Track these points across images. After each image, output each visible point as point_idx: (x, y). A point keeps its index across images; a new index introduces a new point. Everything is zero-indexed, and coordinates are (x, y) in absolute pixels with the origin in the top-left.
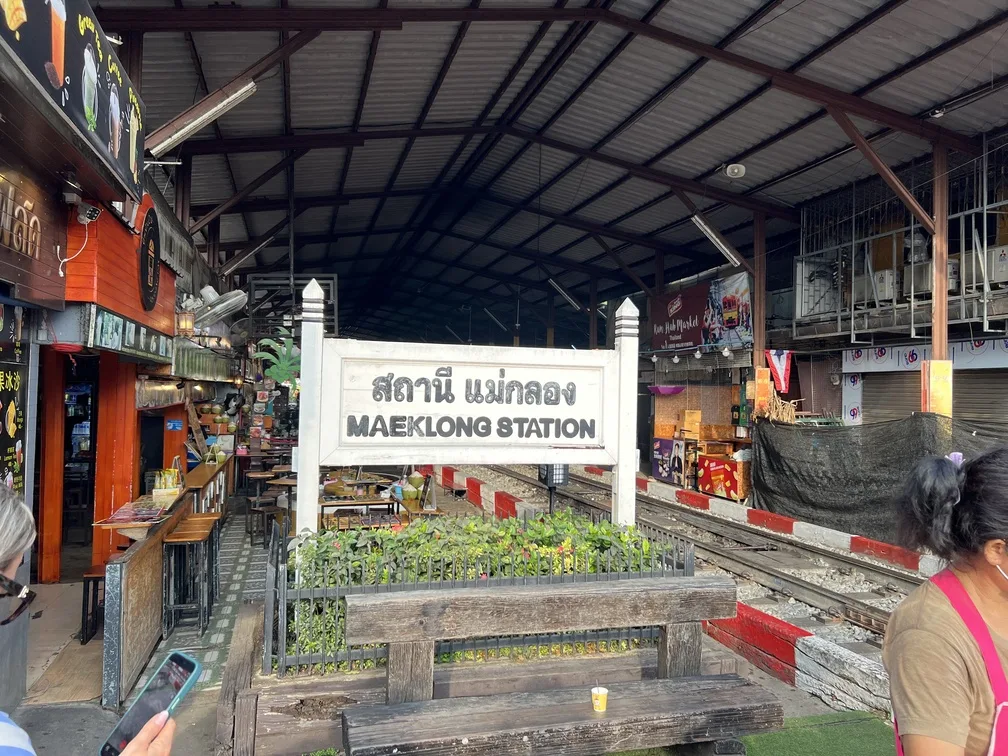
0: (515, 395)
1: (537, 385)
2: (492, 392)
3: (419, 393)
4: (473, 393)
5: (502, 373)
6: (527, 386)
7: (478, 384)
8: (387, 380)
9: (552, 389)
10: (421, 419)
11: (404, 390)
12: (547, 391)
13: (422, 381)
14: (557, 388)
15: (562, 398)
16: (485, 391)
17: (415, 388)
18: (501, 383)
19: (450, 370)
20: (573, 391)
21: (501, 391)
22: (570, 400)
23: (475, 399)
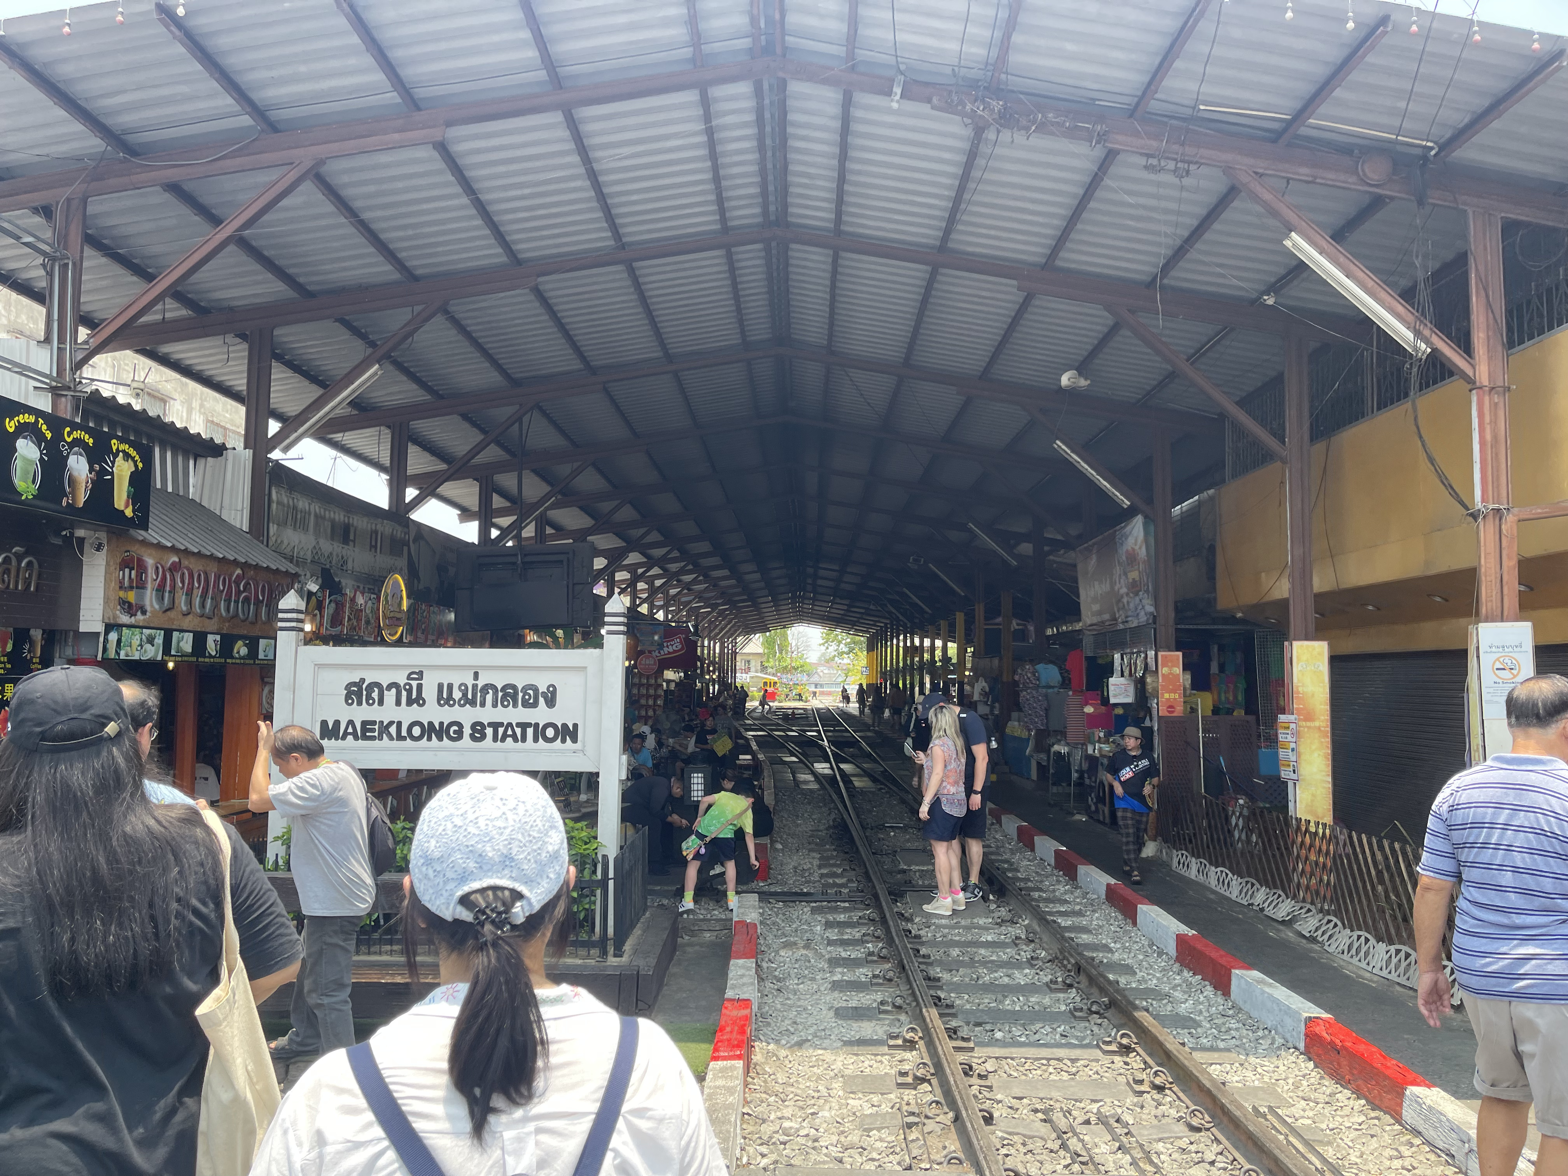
0: (489, 697)
1: (514, 687)
2: (465, 695)
3: (390, 696)
4: (445, 697)
5: (476, 676)
6: (504, 688)
7: (450, 686)
8: (359, 684)
9: (531, 692)
10: (391, 723)
11: (375, 695)
12: (525, 694)
13: (393, 685)
14: (536, 690)
15: (541, 700)
16: (457, 695)
17: (386, 692)
18: (475, 686)
19: (421, 674)
20: (554, 693)
21: (474, 695)
22: (551, 702)
23: (447, 702)
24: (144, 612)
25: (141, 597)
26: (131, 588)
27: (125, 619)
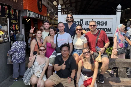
6: (97, 22)
7: (88, 22)
12: (101, 23)
14: (103, 22)
15: (104, 24)
22: (106, 24)
23: (87, 25)
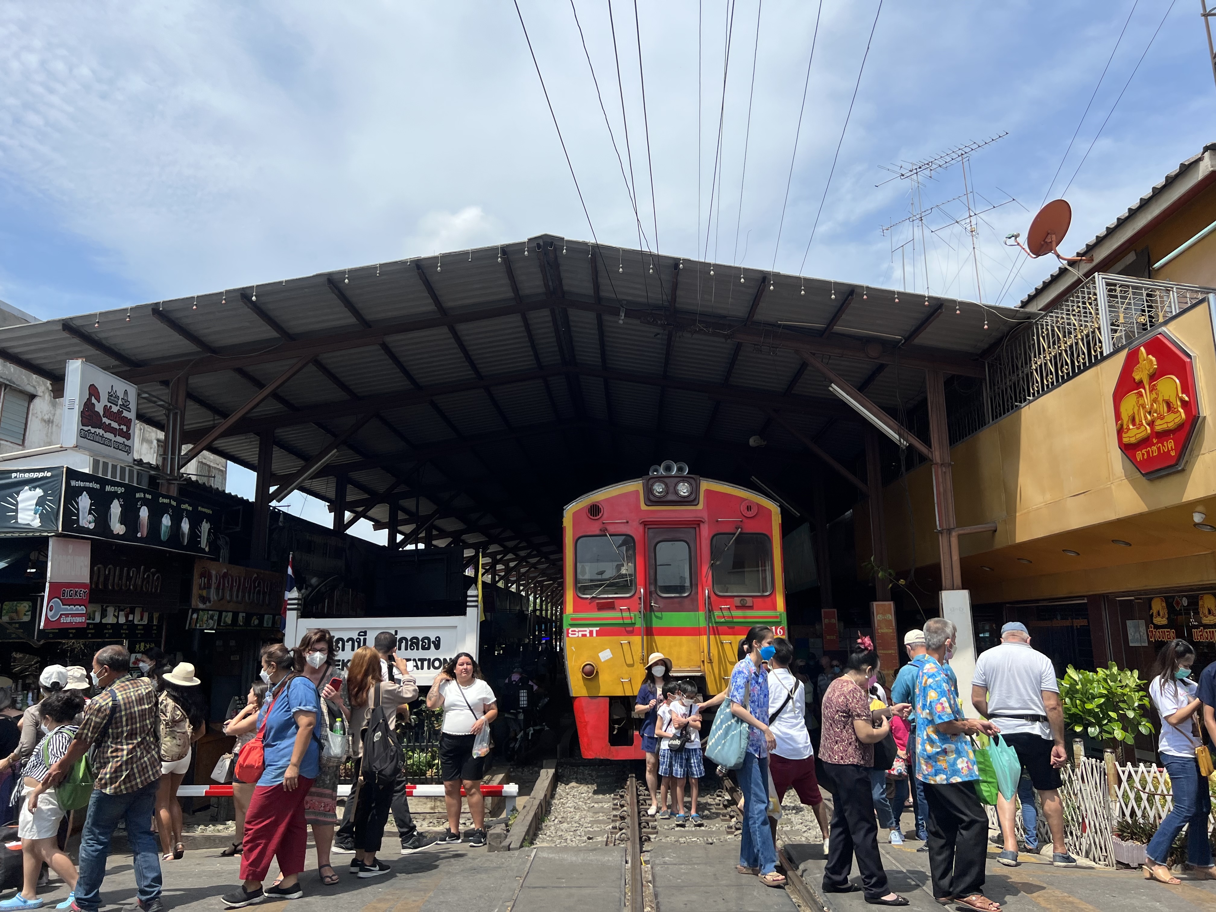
1: (417, 638)
3: (348, 645)
9: (426, 641)
11: (340, 645)
12: (423, 642)
14: (429, 640)
15: (432, 645)
17: (346, 643)
19: (365, 633)
20: (439, 641)
22: (437, 647)
24: (210, 602)
25: (209, 593)
26: (204, 588)
27: (201, 606)
